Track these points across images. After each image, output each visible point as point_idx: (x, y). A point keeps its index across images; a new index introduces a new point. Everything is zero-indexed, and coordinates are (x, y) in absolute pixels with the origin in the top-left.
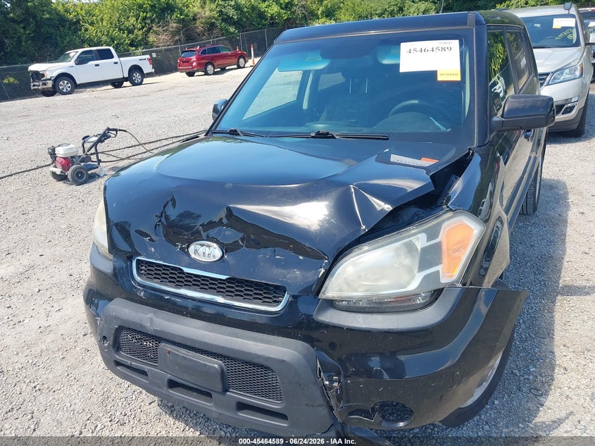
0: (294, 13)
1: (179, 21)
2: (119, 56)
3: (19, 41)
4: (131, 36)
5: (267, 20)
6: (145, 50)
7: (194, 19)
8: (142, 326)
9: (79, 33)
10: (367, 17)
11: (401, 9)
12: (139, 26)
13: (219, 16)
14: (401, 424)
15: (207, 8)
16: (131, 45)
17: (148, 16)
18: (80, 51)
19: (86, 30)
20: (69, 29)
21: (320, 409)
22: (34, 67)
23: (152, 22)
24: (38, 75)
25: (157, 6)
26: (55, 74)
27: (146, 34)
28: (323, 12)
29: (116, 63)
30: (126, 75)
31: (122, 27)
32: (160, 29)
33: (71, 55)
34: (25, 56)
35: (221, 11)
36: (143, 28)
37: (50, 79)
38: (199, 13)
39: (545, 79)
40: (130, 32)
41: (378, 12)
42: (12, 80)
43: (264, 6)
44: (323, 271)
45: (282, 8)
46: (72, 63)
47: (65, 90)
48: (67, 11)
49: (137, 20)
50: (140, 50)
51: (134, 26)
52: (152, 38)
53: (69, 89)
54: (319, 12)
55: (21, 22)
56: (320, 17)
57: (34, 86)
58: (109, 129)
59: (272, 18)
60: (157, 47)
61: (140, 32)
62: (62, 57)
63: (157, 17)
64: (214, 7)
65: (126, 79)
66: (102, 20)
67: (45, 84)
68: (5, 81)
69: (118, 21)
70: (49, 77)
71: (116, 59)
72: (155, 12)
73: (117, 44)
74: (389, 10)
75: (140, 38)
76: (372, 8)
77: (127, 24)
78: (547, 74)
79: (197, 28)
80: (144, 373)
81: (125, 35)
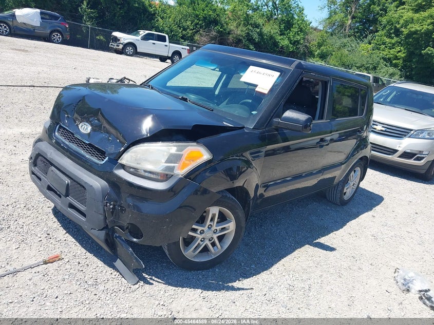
0: (298, 48)
1: (219, 32)
2: (170, 42)
3: (115, 15)
4: (184, 32)
5: (278, 48)
6: (189, 43)
7: (229, 33)
8: (46, 154)
9: (153, 21)
10: (348, 66)
11: (375, 68)
12: (192, 27)
13: (246, 36)
14: (135, 240)
15: (240, 28)
16: (182, 38)
17: (200, 23)
18: (147, 32)
19: (158, 21)
20: (147, 17)
21: (101, 216)
22: (116, 34)
23: (200, 27)
24: (116, 39)
25: (208, 18)
26: (126, 42)
27: (194, 34)
28: (319, 54)
29: (166, 46)
30: (170, 55)
31: (180, 25)
32: (204, 33)
33: (141, 33)
34: (114, 25)
35: (248, 33)
36: (194, 29)
37: (121, 44)
38: (233, 30)
39: (408, 133)
40: (185, 29)
41: (357, 65)
42: (102, 38)
43: (280, 38)
44: (123, 149)
45: (291, 43)
46: (139, 38)
47: (128, 53)
48: (150, 6)
49: (191, 24)
50: (186, 43)
51: (188, 26)
52: (197, 37)
53: (131, 53)
54: (316, 53)
55: (120, 4)
56: (316, 57)
57: (112, 45)
58: (125, 78)
59: (282, 47)
60: (199, 44)
61: (191, 32)
62: (135, 33)
63: (205, 25)
64: (245, 29)
65: (168, 58)
66: (170, 17)
67: (118, 46)
68: (98, 37)
69: (180, 21)
70: (122, 42)
71: (167, 43)
72: (205, 22)
73: (173, 35)
74: (366, 66)
75: (189, 35)
76: (354, 61)
77: (184, 24)
78: (411, 130)
79: (229, 39)
80: (40, 179)
81: (180, 31)
